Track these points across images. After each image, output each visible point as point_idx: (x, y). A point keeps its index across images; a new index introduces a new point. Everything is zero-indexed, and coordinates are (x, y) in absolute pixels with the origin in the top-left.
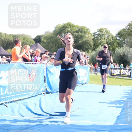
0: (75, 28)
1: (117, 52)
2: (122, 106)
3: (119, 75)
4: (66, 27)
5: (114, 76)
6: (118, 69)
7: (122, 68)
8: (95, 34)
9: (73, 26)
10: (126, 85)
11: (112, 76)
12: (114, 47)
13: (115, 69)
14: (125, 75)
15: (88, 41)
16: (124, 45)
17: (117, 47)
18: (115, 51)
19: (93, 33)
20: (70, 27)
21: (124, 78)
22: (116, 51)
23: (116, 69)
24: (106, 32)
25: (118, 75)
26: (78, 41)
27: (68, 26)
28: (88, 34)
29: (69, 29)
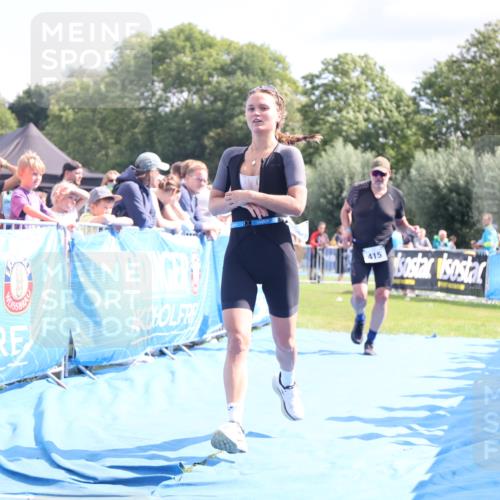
0: (213, 52)
1: (418, 170)
2: (441, 433)
3: (430, 284)
4: (174, 46)
5: (403, 287)
6: (426, 254)
7: (442, 248)
8: (311, 78)
9: (208, 44)
10: (459, 331)
11: (396, 287)
12: (404, 146)
13: (407, 254)
14: (455, 286)
16: (454, 138)
17: (417, 146)
18: (409, 166)
19: (303, 78)
20: (193, 48)
21: (452, 297)
22: (415, 165)
23: (414, 254)
24: (363, 72)
25: (421, 284)
26: (232, 117)
27: (180, 43)
28: (278, 81)
29: (186, 59)
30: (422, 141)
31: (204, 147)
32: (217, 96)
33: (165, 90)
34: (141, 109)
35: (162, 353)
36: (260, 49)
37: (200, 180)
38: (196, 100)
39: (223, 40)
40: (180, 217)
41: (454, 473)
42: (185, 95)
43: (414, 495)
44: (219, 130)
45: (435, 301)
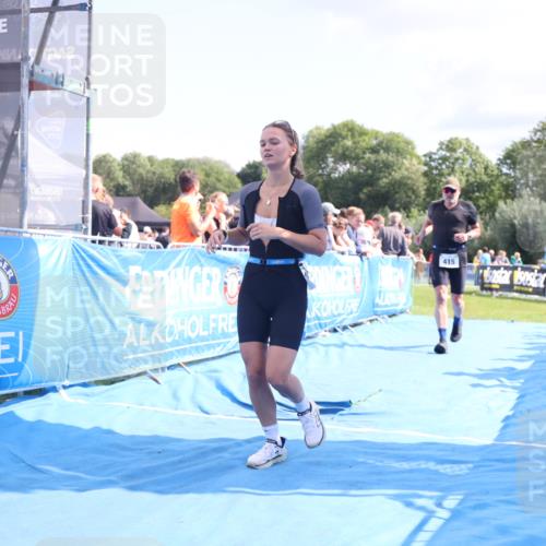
0: (366, 138)
1: (500, 213)
2: (518, 385)
3: (509, 287)
4: (340, 135)
5: (491, 289)
6: (506, 268)
7: (516, 264)
8: (429, 155)
9: (363, 133)
10: (529, 318)
11: (487, 289)
12: (491, 198)
13: (493, 268)
14: (526, 289)
15: (409, 178)
16: (526, 192)
17: (500, 197)
18: (495, 210)
19: (425, 156)
20: (353, 136)
21: (524, 296)
22: (498, 210)
23: (498, 268)
24: (465, 150)
25: (504, 288)
26: (379, 179)
27: (344, 133)
28: (408, 157)
29: (349, 143)
30: (504, 194)
31: (359, 199)
32: (368, 166)
33: (334, 162)
34: (320, 175)
35: (335, 331)
36: (397, 136)
37: (359, 221)
38: (355, 169)
39: (373, 131)
40: (346, 243)
41: (529, 411)
42: (348, 166)
43: (502, 425)
44: (370, 189)
45: (512, 298)
